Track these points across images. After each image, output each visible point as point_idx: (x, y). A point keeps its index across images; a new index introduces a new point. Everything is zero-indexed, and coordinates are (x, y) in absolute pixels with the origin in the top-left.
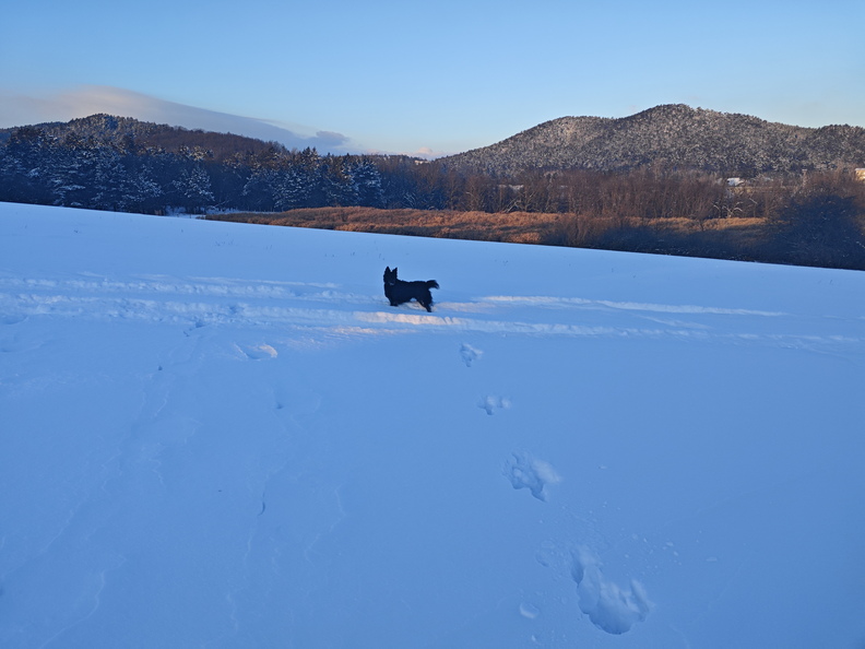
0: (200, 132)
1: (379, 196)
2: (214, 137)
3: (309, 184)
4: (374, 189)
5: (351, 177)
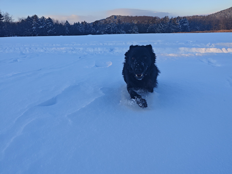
0: (137, 16)
1: (188, 28)
2: (140, 17)
3: (165, 27)
4: (186, 26)
5: (179, 23)
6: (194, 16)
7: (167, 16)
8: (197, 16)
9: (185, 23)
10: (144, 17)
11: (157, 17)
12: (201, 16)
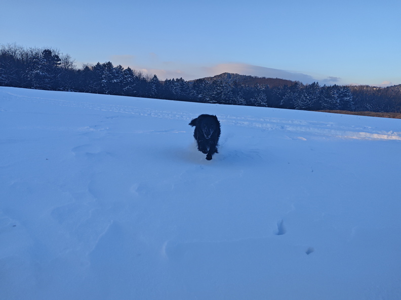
0: (264, 78)
1: (350, 105)
2: (270, 80)
3: (312, 99)
4: (348, 101)
5: (336, 96)
6: (362, 87)
7: (316, 83)
8: (367, 86)
9: (346, 96)
10: (277, 79)
11: (298, 81)
12: (374, 87)
